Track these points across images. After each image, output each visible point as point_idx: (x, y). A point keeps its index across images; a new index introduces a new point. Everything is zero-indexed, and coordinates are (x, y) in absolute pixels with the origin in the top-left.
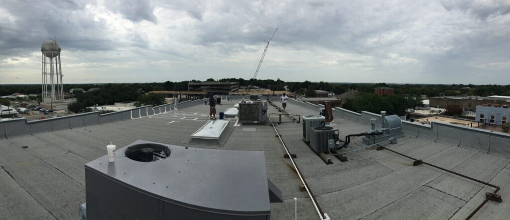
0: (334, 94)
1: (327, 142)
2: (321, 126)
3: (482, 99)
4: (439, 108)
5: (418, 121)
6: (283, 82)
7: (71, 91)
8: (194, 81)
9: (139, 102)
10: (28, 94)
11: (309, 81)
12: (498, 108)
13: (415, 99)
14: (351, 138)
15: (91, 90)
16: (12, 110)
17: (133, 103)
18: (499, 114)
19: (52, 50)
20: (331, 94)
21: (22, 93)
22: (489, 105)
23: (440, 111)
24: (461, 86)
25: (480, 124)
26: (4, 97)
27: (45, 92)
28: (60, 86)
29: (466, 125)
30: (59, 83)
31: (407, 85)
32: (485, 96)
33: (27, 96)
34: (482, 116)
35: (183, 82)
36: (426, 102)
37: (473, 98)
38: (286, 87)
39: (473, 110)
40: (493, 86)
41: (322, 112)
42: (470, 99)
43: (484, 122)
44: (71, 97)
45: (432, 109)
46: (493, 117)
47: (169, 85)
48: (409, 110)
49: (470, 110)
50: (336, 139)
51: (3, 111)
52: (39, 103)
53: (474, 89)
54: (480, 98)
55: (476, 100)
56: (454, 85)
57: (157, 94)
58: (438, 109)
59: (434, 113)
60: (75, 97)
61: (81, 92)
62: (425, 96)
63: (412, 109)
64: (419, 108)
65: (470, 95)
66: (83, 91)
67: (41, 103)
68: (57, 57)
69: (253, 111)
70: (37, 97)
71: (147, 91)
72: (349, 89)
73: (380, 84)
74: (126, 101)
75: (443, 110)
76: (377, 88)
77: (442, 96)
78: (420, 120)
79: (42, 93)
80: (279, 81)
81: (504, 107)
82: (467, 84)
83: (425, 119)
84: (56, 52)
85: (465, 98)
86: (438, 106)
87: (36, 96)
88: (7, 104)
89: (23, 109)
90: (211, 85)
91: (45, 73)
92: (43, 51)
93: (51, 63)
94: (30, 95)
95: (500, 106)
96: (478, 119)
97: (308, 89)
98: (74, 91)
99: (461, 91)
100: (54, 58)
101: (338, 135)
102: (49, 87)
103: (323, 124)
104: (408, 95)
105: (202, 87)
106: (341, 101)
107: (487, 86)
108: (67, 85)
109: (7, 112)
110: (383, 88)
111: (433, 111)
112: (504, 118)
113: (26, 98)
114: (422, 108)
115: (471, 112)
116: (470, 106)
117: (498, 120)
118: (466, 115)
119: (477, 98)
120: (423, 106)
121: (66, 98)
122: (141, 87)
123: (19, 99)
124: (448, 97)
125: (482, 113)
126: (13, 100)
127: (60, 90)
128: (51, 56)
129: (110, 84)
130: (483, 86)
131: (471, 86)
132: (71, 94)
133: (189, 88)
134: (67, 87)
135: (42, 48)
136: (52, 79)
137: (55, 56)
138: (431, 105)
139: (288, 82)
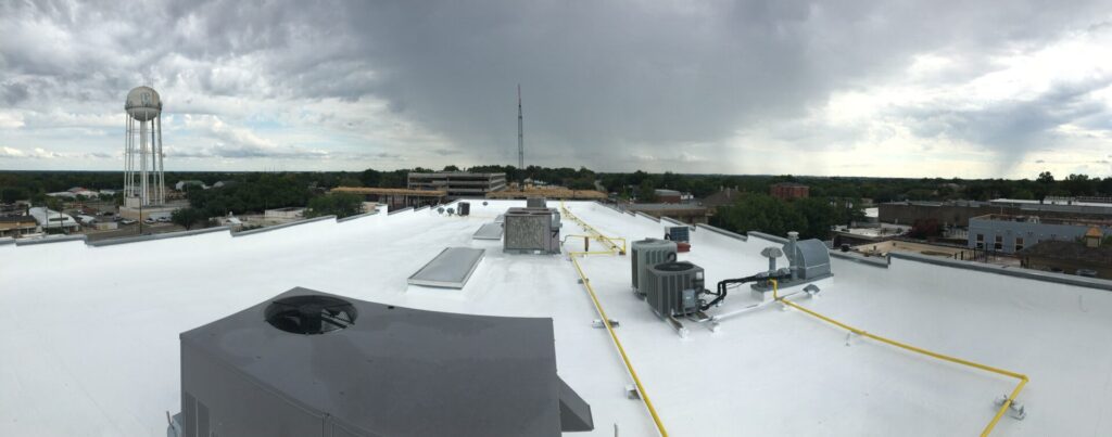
0: (692, 197)
1: (681, 294)
2: (668, 261)
3: (977, 206)
4: (899, 223)
5: (857, 250)
6: (592, 173)
7: (180, 185)
8: (419, 170)
9: (311, 210)
10: (98, 190)
11: (643, 171)
12: (1007, 223)
13: (851, 206)
14: (728, 285)
15: (219, 184)
16: (66, 219)
17: (301, 211)
18: (1009, 233)
19: (146, 106)
20: (686, 197)
21: (87, 186)
22: (992, 217)
23: (899, 231)
24: (940, 181)
25: (978, 253)
26: (54, 194)
27: (129, 188)
28: (158, 176)
29: (951, 255)
30: (158, 169)
31: (834, 178)
32: (984, 200)
33: (96, 194)
34: (980, 237)
35: (397, 171)
36: (872, 213)
37: (963, 203)
38: (597, 183)
39: (964, 227)
40: (997, 181)
41: (669, 232)
42: (956, 205)
43: (984, 248)
44: (178, 198)
45: (884, 225)
46: (999, 239)
47: (370, 177)
48: (839, 229)
49: (958, 227)
50: (698, 289)
51: (51, 220)
52: (118, 207)
53: (964, 187)
54: (974, 204)
55: (968, 208)
56: (925, 180)
57: (346, 194)
58: (895, 227)
59: (887, 235)
60: (185, 197)
61: (199, 188)
62: (870, 201)
63: (845, 227)
64: (859, 224)
65: (956, 198)
66: (204, 187)
67: (121, 208)
68: (155, 119)
69: (531, 230)
70: (115, 195)
71: (329, 187)
72: (722, 187)
73: (783, 177)
74: (287, 206)
75: (906, 229)
76: (775, 186)
77: (903, 200)
78: (862, 248)
79: (123, 188)
80: (584, 171)
81: (1018, 220)
82: (951, 177)
83: (870, 247)
84: (153, 110)
85: (947, 204)
86: (896, 221)
87: (112, 193)
88: (58, 209)
89: (87, 219)
90: (452, 179)
91: (130, 151)
92: (128, 108)
93: (143, 132)
94: (102, 192)
95: (1010, 219)
96: (974, 242)
97: (641, 187)
98: (184, 187)
99: (940, 190)
100: (150, 123)
101: (703, 280)
102: (137, 178)
103: (672, 257)
104: (836, 198)
105: (434, 182)
106: (705, 211)
107: (986, 181)
108: (172, 173)
109: (57, 224)
110: (788, 185)
111: (885, 231)
112: (1019, 241)
113: (94, 197)
114: (865, 224)
115: (961, 231)
116: (957, 219)
117: (1009, 244)
118: (952, 237)
119: (969, 205)
120: (865, 222)
121: (168, 200)
122: (316, 180)
123: (81, 198)
124: (915, 203)
125: (981, 233)
126: (70, 199)
127: (158, 183)
128: (142, 119)
129: (257, 173)
130: (978, 181)
131: (956, 181)
132: (179, 191)
133: (409, 183)
134: (172, 178)
135: (127, 102)
136: (144, 162)
137: (151, 118)
138: (881, 219)
139: (602, 174)
